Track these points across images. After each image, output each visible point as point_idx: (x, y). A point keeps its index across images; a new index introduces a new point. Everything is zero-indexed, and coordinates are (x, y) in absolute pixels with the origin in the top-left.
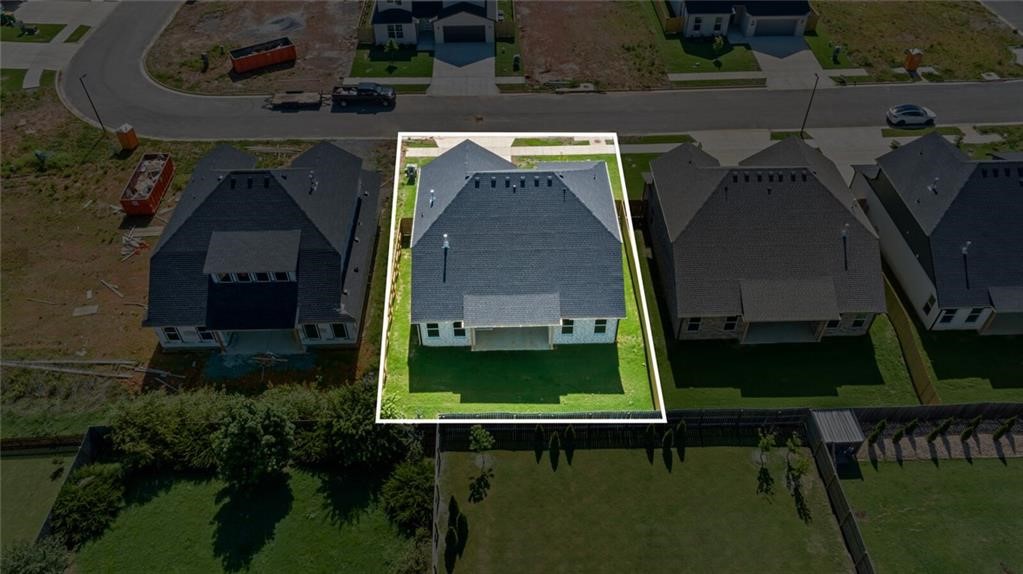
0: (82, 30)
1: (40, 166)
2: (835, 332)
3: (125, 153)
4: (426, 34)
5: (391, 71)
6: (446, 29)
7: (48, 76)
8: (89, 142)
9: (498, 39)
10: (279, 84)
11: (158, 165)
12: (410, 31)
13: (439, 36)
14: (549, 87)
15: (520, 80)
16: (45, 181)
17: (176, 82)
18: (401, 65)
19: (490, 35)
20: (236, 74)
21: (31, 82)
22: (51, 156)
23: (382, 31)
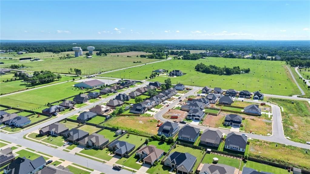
0: (157, 112)
1: (151, 121)
2: (215, 146)
3: (158, 122)
4: (193, 118)
5: (187, 121)
6: (195, 118)
7: (153, 115)
8: (155, 121)
9: (201, 120)
10: (175, 120)
11: (161, 123)
12: (191, 118)
13: (194, 119)
14: (204, 126)
15: (201, 124)
16: (151, 123)
17: (165, 118)
18: (189, 121)
19: (200, 120)
20: (171, 118)
21: (151, 115)
22: (152, 121)
23: (188, 117)
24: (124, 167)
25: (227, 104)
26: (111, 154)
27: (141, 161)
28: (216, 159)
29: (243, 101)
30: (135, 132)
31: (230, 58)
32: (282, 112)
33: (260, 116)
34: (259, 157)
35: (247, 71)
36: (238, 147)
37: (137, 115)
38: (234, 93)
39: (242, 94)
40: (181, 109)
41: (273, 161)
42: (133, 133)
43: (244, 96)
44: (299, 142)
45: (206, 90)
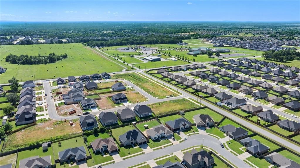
0: (46, 114)
4: (89, 107)
6: (91, 106)
8: (60, 122)
9: (97, 107)
10: (76, 114)
11: (71, 121)
18: (88, 110)
20: (70, 114)
21: (47, 119)
23: (84, 108)
24: (103, 164)
25: (94, 88)
26: (72, 164)
27: (106, 154)
28: (146, 126)
29: (100, 82)
30: (59, 139)
31: (27, 44)
32: (134, 84)
33: (126, 90)
34: (161, 114)
35: (65, 56)
36: (148, 113)
37: (33, 124)
38: (87, 78)
39: (94, 77)
40: (66, 104)
41: (169, 113)
42: (57, 140)
43: (97, 79)
44: (164, 98)
45: (61, 81)
